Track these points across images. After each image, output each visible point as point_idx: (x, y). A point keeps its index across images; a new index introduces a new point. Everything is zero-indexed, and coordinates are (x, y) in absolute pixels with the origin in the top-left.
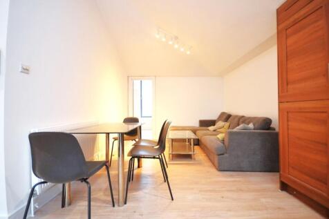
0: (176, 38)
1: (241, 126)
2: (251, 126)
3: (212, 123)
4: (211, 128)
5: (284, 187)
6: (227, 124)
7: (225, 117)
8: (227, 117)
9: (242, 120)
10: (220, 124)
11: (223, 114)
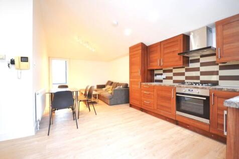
0: (88, 42)
1: (118, 87)
2: (121, 87)
3: (104, 86)
4: (104, 89)
5: (131, 106)
6: (111, 87)
7: (110, 83)
8: (111, 83)
9: (118, 84)
10: (108, 87)
11: (109, 82)
